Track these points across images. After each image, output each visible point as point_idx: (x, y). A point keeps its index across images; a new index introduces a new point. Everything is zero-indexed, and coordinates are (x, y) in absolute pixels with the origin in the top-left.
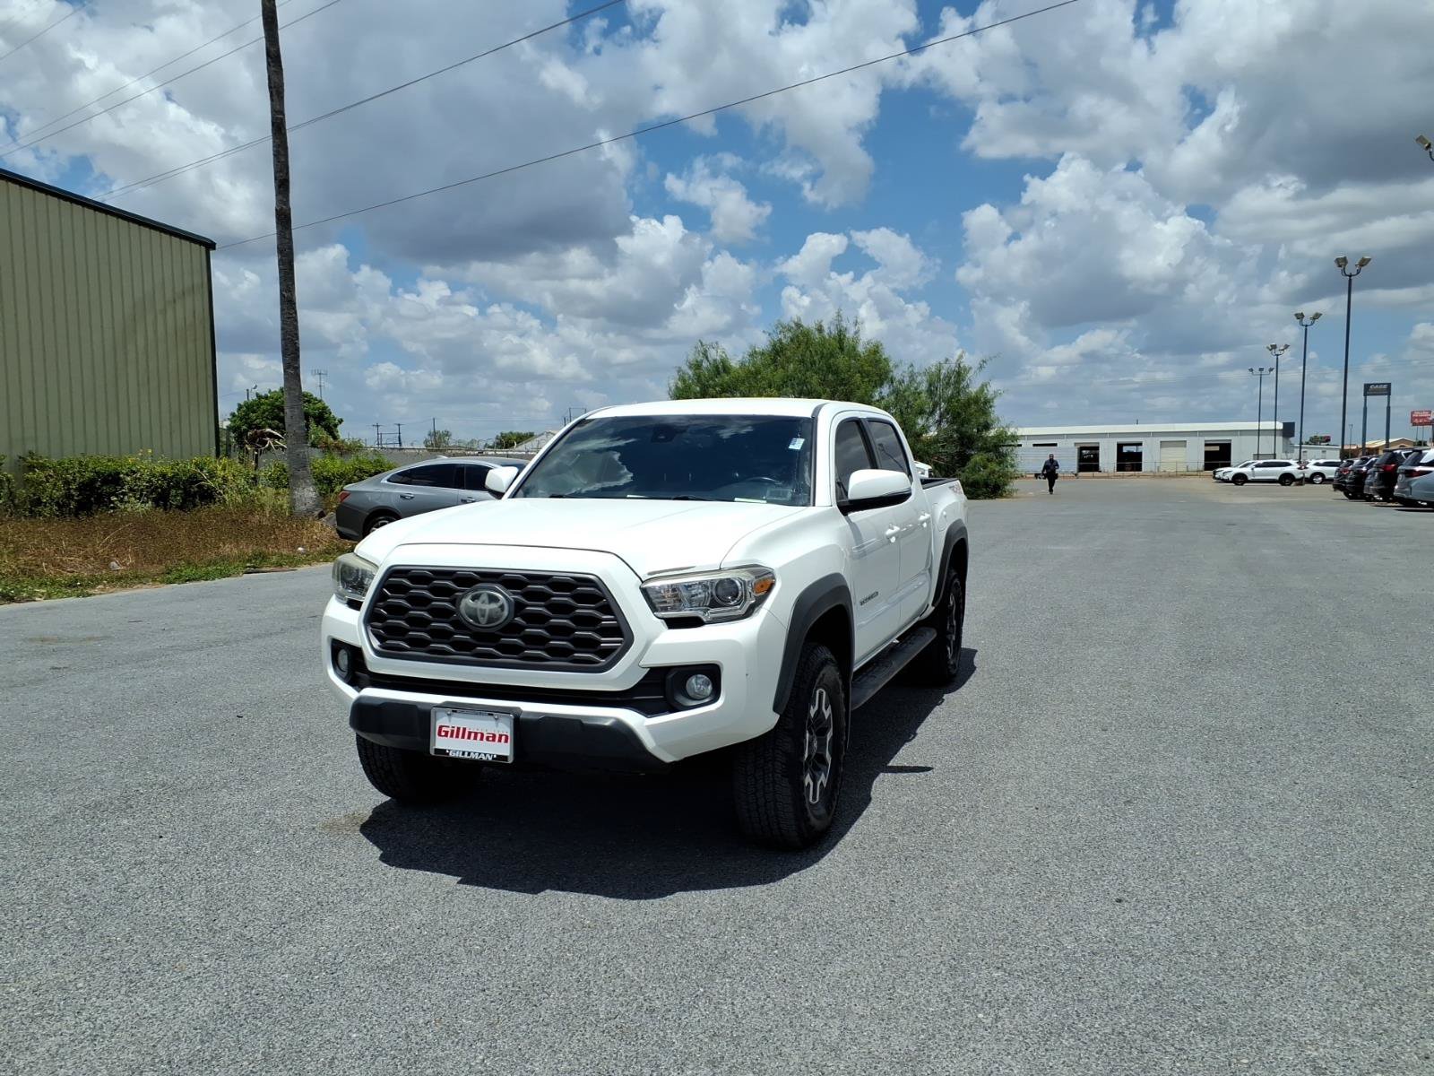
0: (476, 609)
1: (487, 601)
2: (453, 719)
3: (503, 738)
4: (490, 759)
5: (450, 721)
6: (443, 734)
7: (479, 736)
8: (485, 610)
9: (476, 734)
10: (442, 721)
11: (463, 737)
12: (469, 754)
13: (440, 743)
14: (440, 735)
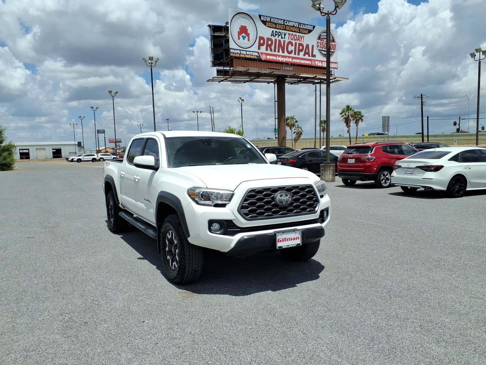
0: (282, 199)
1: (285, 196)
2: (282, 236)
3: (298, 238)
4: (295, 246)
5: (281, 237)
6: (279, 241)
7: (290, 239)
8: (285, 199)
9: (289, 239)
10: (279, 237)
11: (286, 241)
12: (289, 246)
13: (279, 245)
14: (278, 242)
